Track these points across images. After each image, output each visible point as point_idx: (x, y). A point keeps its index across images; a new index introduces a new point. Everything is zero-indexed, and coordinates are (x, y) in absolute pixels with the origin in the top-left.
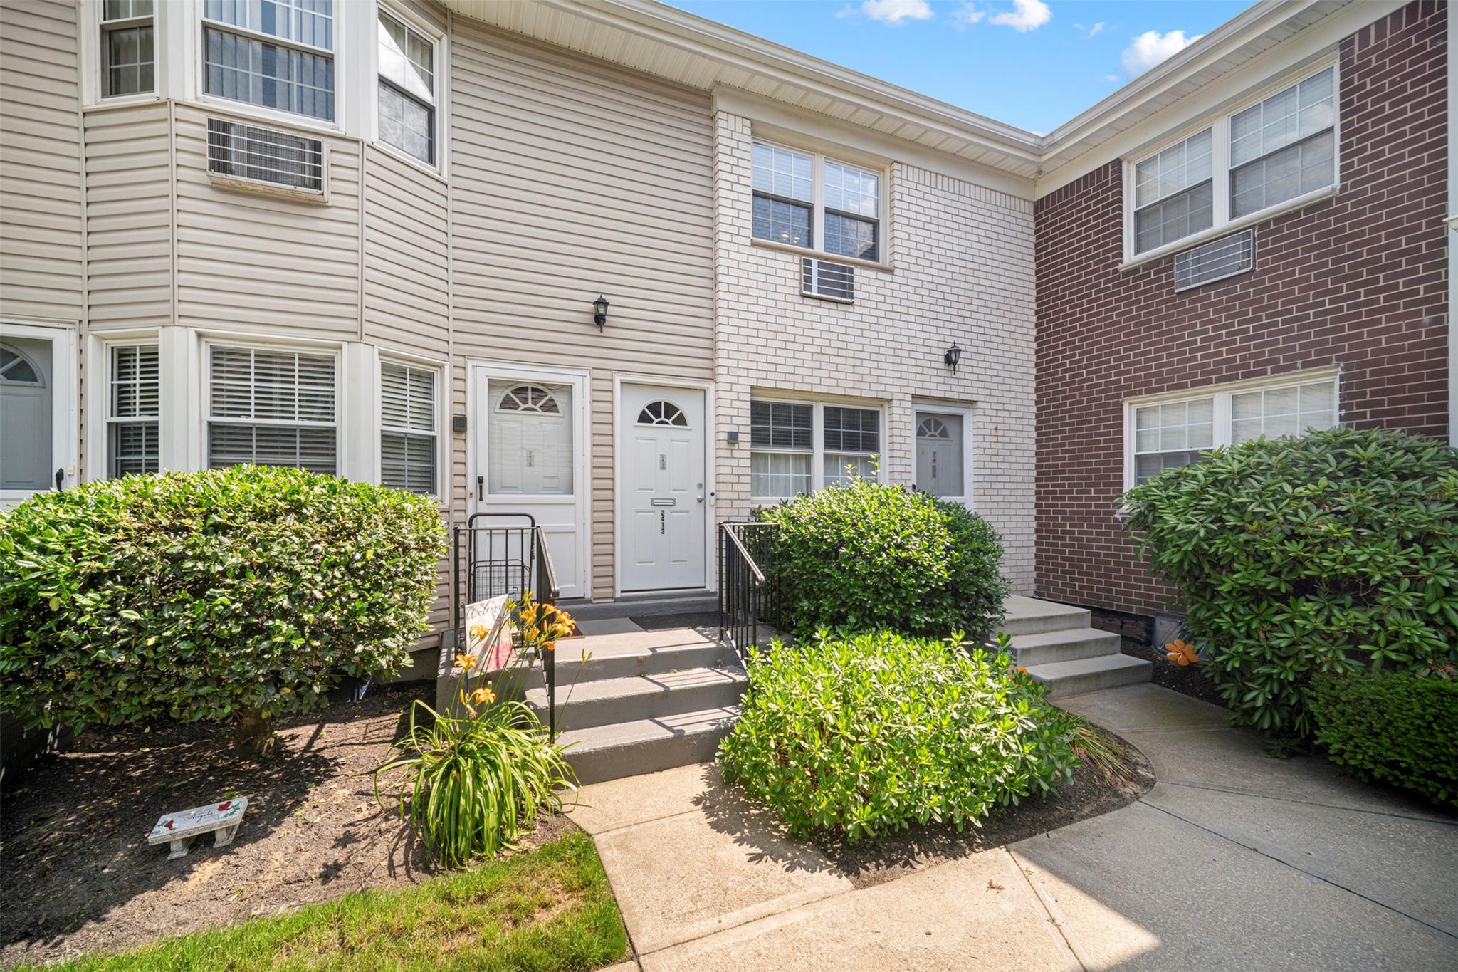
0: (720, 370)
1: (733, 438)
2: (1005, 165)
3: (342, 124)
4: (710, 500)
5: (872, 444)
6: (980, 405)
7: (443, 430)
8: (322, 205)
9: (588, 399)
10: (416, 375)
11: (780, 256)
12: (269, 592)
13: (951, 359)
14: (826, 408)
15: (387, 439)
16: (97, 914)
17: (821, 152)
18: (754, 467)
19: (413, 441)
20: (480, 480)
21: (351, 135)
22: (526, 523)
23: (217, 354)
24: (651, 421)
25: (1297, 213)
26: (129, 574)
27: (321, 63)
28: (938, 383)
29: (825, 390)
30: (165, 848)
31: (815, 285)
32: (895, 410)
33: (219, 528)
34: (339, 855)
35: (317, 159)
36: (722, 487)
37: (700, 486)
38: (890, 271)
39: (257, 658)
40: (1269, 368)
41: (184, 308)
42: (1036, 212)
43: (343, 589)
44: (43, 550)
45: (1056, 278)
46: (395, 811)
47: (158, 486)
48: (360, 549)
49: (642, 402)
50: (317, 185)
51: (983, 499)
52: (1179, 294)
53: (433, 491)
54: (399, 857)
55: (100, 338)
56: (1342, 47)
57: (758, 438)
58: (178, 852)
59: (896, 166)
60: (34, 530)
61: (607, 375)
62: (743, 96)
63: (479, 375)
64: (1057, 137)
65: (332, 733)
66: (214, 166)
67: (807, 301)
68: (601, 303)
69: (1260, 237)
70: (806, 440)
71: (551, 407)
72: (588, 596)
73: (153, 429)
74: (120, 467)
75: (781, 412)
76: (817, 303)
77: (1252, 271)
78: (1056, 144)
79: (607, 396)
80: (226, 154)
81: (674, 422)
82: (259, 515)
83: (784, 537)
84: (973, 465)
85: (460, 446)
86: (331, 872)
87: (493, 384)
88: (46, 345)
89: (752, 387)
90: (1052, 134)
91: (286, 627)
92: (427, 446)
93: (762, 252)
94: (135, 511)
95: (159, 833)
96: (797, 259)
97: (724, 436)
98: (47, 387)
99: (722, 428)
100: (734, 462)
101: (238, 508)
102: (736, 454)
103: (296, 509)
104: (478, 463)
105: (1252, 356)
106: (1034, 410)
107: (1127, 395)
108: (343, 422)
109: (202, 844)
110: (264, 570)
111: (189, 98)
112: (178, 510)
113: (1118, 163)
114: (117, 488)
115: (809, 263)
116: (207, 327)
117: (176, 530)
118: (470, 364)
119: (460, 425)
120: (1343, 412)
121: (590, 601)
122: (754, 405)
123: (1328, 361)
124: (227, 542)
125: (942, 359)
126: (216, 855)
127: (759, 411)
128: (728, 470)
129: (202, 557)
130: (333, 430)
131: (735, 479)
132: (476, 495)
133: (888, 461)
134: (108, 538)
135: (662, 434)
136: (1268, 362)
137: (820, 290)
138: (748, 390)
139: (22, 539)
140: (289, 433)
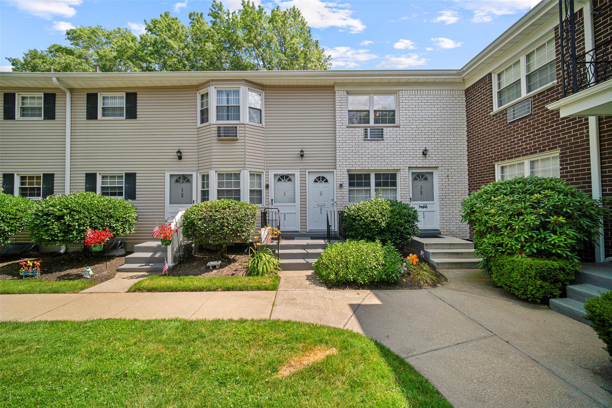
0: (337, 166)
1: (341, 186)
2: (446, 81)
3: (241, 121)
4: (335, 204)
5: (394, 184)
6: (439, 168)
7: (263, 188)
8: (237, 140)
9: (299, 177)
10: (257, 175)
11: (356, 129)
12: (224, 222)
13: (425, 153)
14: (376, 174)
15: (251, 191)
16: (200, 274)
17: (372, 93)
18: (349, 194)
19: (257, 191)
20: (272, 200)
21: (243, 123)
22: (277, 210)
23: (219, 174)
24: (318, 182)
25: (544, 92)
26: (204, 218)
27: (238, 107)
28: (420, 162)
29: (374, 168)
30: (209, 267)
31: (369, 136)
32: (401, 173)
33: (217, 211)
34: (234, 272)
35: (236, 130)
36: (338, 200)
37: (332, 200)
38: (399, 127)
39: (222, 234)
40: (538, 150)
41: (213, 166)
42: (466, 94)
43: (236, 222)
44: (194, 214)
45: (472, 118)
46: (245, 268)
47: (209, 203)
48: (239, 215)
49: (315, 176)
50: (236, 136)
51: (442, 202)
52: (509, 123)
53: (261, 203)
54: (244, 275)
55: (200, 173)
56: (555, 30)
57: (351, 184)
58: (211, 268)
59: (400, 91)
60: (193, 211)
61: (304, 170)
62: (343, 84)
63: (272, 174)
64: (465, 69)
65: (238, 256)
66: (219, 136)
67: (366, 141)
68: (302, 151)
69: (534, 101)
70: (369, 185)
71: (290, 180)
72: (299, 231)
73: (208, 191)
74: (203, 200)
75: (359, 176)
76: (370, 141)
77: (531, 114)
78: (464, 72)
79: (304, 176)
80: (220, 133)
81: (324, 182)
82: (223, 209)
83: (345, 214)
84: (438, 190)
85: (267, 191)
86: (233, 275)
87: (275, 175)
88: (192, 175)
89: (348, 170)
90: (462, 68)
91: (226, 229)
92: (260, 192)
93: (350, 129)
94: (205, 208)
95: (208, 264)
96: (363, 129)
97: (338, 185)
98: (192, 184)
99: (337, 183)
100: (342, 193)
101: (220, 207)
102: (342, 190)
103: (229, 207)
104: (272, 196)
105: (533, 146)
106: (467, 168)
107: (496, 161)
108: (241, 188)
109: (214, 267)
110: (223, 218)
111: (214, 123)
112: (211, 208)
113: (490, 74)
114: (203, 204)
115: (367, 129)
116: (218, 169)
117: (211, 211)
118: (270, 171)
119: (267, 186)
120: (561, 167)
121: (300, 232)
122: (349, 175)
123: (556, 148)
124: (218, 213)
125: (421, 153)
126: (216, 269)
127: (351, 177)
128: (340, 195)
129: (214, 216)
130: (240, 190)
131: (342, 198)
132: (271, 204)
133: (400, 190)
134: (202, 213)
135: (321, 185)
136: (537, 148)
137: (371, 137)
138: (346, 171)
139: (192, 213)
140: (231, 190)
